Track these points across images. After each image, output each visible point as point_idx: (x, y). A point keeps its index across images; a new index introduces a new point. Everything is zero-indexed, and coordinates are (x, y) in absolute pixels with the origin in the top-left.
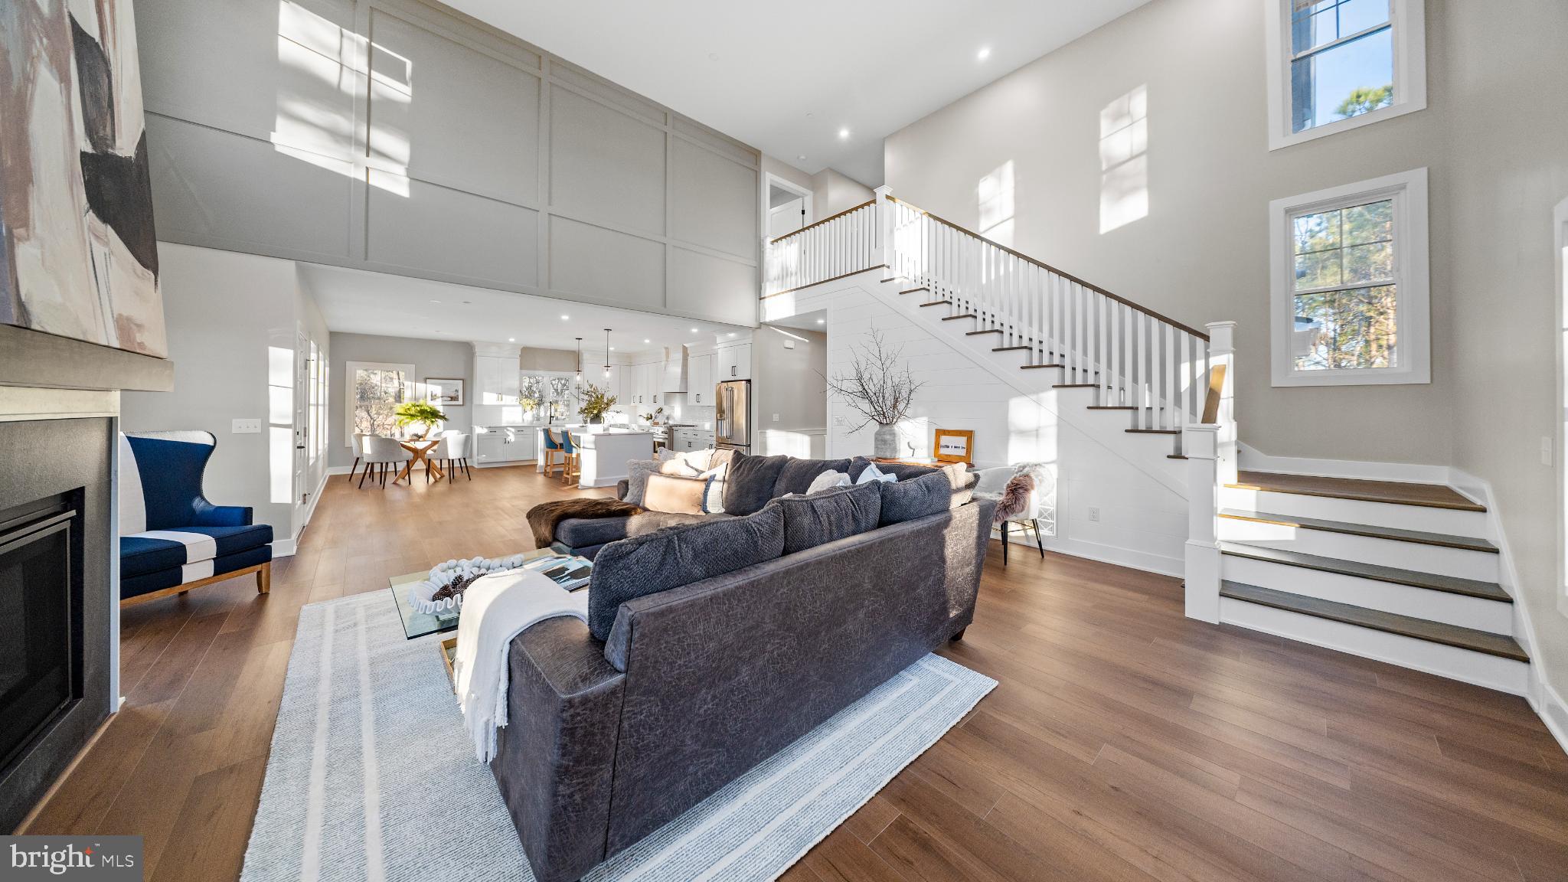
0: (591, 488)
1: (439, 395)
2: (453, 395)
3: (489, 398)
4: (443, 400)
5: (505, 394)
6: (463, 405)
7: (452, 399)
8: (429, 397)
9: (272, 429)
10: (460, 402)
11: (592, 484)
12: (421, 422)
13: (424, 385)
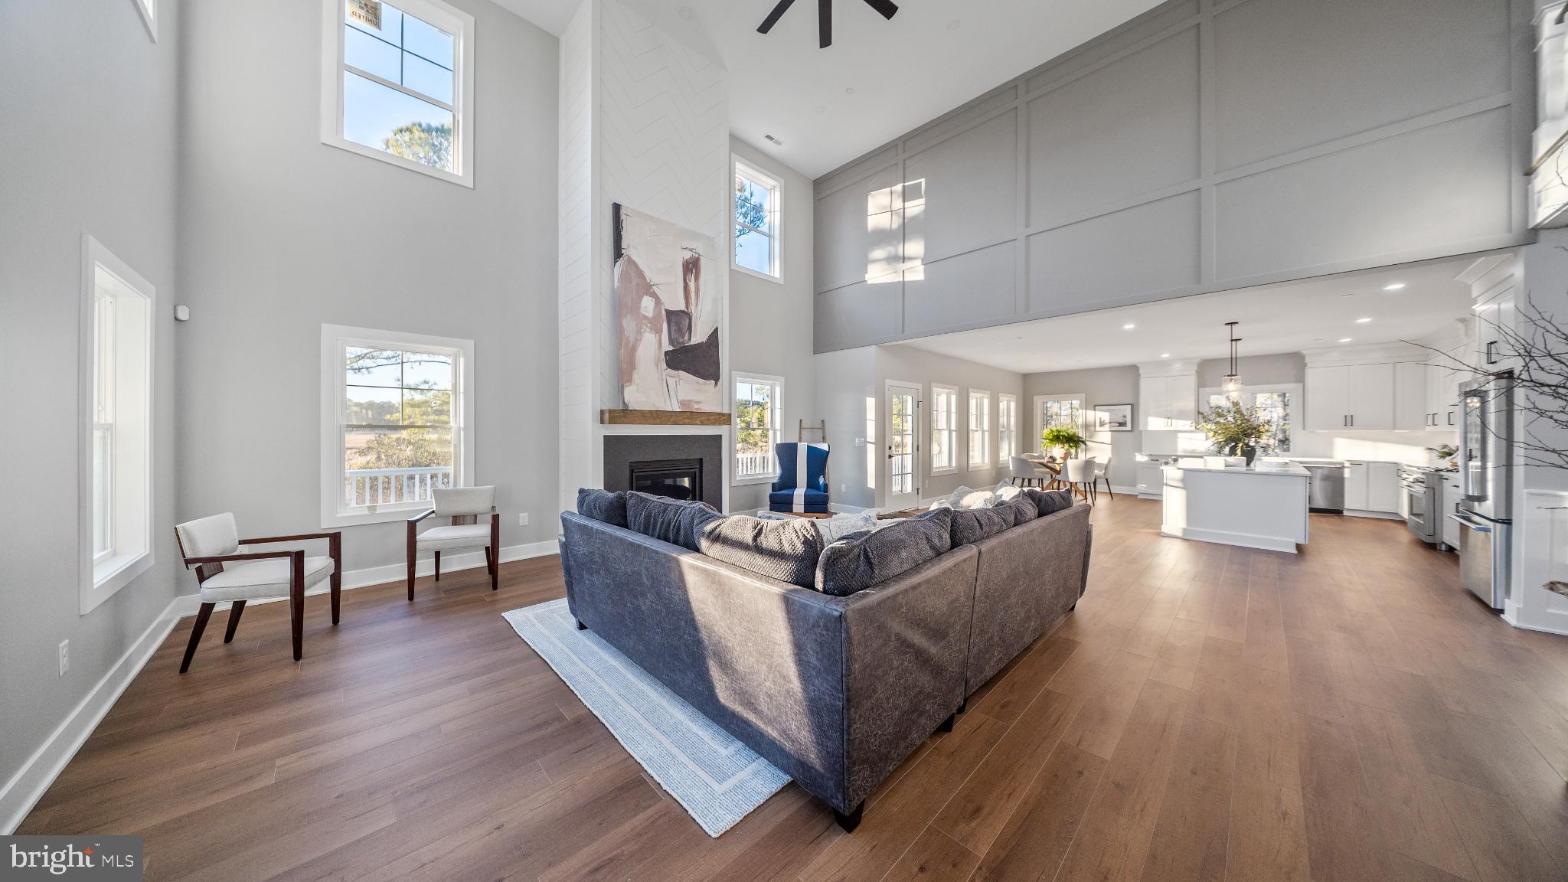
0: (1176, 538)
1: (1107, 421)
2: (1121, 420)
3: (1154, 424)
4: (1110, 427)
5: (1176, 419)
6: (1131, 431)
7: (1121, 424)
8: (1098, 424)
9: (868, 445)
10: (1129, 427)
11: (1179, 534)
12: (1061, 446)
13: (1093, 412)
